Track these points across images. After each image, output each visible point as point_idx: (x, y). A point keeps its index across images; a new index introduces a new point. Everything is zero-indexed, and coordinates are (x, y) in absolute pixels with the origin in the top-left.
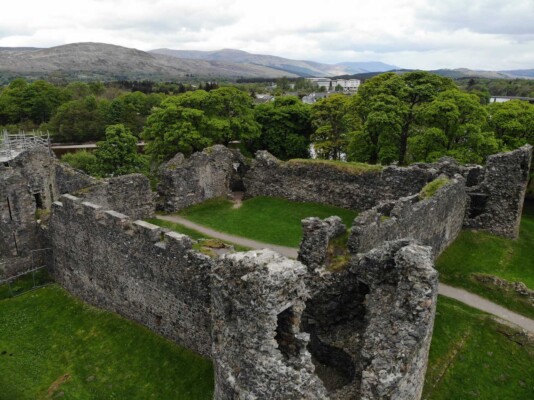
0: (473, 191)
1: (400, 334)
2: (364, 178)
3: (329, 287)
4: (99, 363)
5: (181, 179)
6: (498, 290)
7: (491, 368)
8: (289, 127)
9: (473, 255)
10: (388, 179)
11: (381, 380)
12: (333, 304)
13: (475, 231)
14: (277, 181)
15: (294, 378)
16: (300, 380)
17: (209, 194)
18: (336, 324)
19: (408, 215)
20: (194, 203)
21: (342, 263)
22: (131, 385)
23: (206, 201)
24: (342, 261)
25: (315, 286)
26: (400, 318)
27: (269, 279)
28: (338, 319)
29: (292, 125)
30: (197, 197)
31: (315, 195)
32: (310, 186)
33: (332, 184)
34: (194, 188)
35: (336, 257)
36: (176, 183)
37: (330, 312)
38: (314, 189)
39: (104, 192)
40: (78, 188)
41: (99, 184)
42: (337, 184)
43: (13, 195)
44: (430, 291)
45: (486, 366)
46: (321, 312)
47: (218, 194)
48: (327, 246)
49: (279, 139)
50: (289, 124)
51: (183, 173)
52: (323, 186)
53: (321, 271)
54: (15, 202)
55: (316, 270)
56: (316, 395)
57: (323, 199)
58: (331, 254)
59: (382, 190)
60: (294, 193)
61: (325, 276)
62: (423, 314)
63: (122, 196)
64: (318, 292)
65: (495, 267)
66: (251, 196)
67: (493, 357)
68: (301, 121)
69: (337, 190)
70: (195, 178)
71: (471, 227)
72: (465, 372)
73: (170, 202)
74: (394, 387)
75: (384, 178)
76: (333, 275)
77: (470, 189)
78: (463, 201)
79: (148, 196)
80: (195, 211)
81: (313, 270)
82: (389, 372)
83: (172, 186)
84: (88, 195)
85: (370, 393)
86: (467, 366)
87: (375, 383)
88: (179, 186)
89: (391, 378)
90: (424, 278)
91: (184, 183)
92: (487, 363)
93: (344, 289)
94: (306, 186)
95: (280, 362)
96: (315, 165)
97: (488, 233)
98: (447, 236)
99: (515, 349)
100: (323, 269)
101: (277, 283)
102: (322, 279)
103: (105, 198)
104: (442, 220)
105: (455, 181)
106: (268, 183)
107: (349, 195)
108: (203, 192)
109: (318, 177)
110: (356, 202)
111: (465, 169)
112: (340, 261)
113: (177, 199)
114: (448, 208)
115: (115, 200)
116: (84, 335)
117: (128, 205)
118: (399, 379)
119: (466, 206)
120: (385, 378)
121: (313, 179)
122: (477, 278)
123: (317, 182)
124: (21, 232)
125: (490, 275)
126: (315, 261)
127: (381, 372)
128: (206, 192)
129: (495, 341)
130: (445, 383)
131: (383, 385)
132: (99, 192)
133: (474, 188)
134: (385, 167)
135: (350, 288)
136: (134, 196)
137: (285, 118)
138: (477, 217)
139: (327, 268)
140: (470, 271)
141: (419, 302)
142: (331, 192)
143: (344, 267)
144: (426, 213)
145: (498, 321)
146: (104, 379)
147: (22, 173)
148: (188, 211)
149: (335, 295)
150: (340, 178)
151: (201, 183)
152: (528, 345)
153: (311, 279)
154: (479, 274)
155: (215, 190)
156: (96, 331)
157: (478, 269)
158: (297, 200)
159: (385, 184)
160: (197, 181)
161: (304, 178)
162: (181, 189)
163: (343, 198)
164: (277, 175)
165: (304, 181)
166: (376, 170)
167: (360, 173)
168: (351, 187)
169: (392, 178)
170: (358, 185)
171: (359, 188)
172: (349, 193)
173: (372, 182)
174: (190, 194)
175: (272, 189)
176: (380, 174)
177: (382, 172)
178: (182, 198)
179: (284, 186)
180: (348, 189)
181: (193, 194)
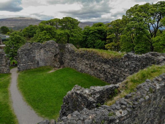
2: (112, 61)
5: (23, 55)
8: (97, 36)
10: (127, 63)
17: (41, 64)
20: (32, 68)
23: (40, 67)
29: (99, 36)
30: (34, 64)
31: (89, 69)
32: (86, 64)
33: (96, 64)
34: (33, 60)
38: (89, 66)
42: (98, 64)
47: (48, 64)
49: (92, 42)
50: (97, 35)
51: (25, 52)
52: (92, 65)
57: (92, 72)
59: (124, 71)
60: (80, 67)
68: (103, 34)
69: (99, 68)
70: (33, 55)
75: (124, 62)
79: (2, 62)
80: (29, 72)
88: (22, 58)
91: (26, 57)
94: (84, 64)
96: (89, 52)
107: (104, 72)
108: (38, 63)
109: (90, 59)
110: (108, 77)
113: (22, 65)
121: (88, 60)
128: (40, 63)
137: (95, 32)
142: (96, 69)
150: (100, 61)
155: (46, 62)
159: (125, 66)
160: (34, 57)
161: (83, 59)
162: (24, 60)
163: (101, 73)
164: (74, 57)
165: (84, 60)
166: (120, 56)
167: (110, 58)
168: (106, 67)
169: (130, 63)
170: (109, 66)
171: (110, 68)
172: (104, 70)
173: (117, 65)
174: (29, 63)
175: (72, 64)
176: (122, 59)
177: (123, 57)
178: (24, 64)
179: (77, 63)
180: (103, 68)
181: (31, 63)
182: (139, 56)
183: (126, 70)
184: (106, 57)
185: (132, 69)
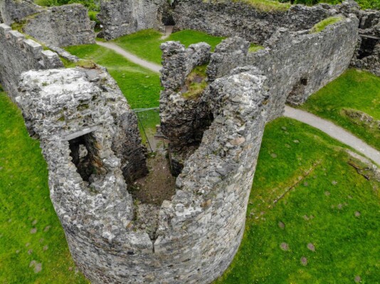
0: (366, 34)
1: (208, 169)
2: (273, 15)
3: (181, 113)
4: (9, 157)
5: (115, 10)
6: (363, 125)
7: (331, 196)
9: (351, 92)
10: (293, 17)
11: (177, 213)
12: (185, 128)
13: (359, 71)
14: (200, 16)
15: (87, 202)
16: (93, 205)
17: (141, 25)
18: (189, 145)
19: (286, 47)
20: (128, 33)
21: (197, 91)
22: (26, 176)
23: (139, 32)
24: (198, 88)
25: (169, 111)
26: (214, 152)
27: (41, 102)
28: (190, 141)
30: (131, 27)
31: (231, 30)
32: (228, 22)
33: (245, 20)
34: (128, 19)
35: (193, 84)
36: (110, 13)
37: (182, 134)
38: (231, 24)
39: (48, 19)
40: (25, 15)
41: (44, 11)
42: (250, 20)
44: (243, 128)
45: (327, 194)
46: (173, 134)
47: (150, 26)
48: (187, 73)
51: (117, 5)
52: (238, 23)
53: (175, 98)
55: (171, 96)
56: (116, 217)
58: (190, 82)
60: (214, 28)
61: (178, 102)
62: (234, 152)
63: (63, 22)
64: (171, 116)
65: (366, 104)
66: (179, 30)
67: (337, 186)
69: (250, 27)
70: (128, 10)
71: (357, 66)
72: (304, 197)
73: (107, 31)
74: (190, 220)
75: (290, 16)
76: (186, 102)
77: (363, 31)
78: (354, 42)
79: (86, 24)
80: (128, 40)
81: (168, 96)
82: (187, 206)
83: (108, 15)
84: (34, 21)
85: (166, 223)
86: (308, 191)
87: (171, 215)
88: (113, 15)
89: (188, 212)
90: (238, 113)
91: (118, 13)
92: (329, 191)
93: (195, 116)
94: (223, 21)
95: (77, 185)
97: (370, 73)
98: (330, 72)
99: (360, 181)
100: (178, 95)
101: (49, 107)
102: (175, 105)
103: (49, 25)
104: (327, 56)
105: (348, 20)
106: (194, 18)
107: (259, 32)
108: (137, 23)
109: (234, 13)
111: (365, 13)
112: (196, 89)
113: (113, 28)
114: (335, 46)
115: (57, 26)
116: (9, 134)
117: (70, 31)
118: (198, 213)
119: (356, 47)
120: (182, 211)
121: (230, 14)
122: (347, 113)
123: (233, 18)
125: (359, 111)
126: (170, 88)
127: (178, 205)
128: (139, 23)
129: (343, 172)
130: (282, 205)
131: (177, 218)
132: (43, 18)
133: (368, 30)
134: (293, 6)
135: (202, 115)
136: (74, 24)
138: (365, 59)
139: (182, 96)
140: (343, 105)
141: (229, 140)
142: (244, 28)
143: (198, 96)
144: (308, 47)
145: (352, 154)
146: (9, 171)
148: (123, 39)
149: (186, 121)
150: (253, 15)
151: (134, 15)
152: (374, 180)
153: (166, 104)
154: (349, 110)
155: (147, 23)
156: (17, 131)
157: (350, 105)
158: (215, 34)
159: (290, 22)
160: (130, 12)
161: (222, 14)
162: (116, 19)
163: (253, 34)
164: (200, 10)
165: (222, 16)
166: (285, 8)
167: (271, 11)
168: (262, 23)
169: (297, 16)
170: (267, 23)
171: (268, 25)
172: (260, 29)
173: (279, 20)
174: (124, 25)
175: (195, 23)
176: (287, 12)
177: (290, 10)
178: (117, 27)
179: (206, 21)
180: (258, 25)
181: (127, 25)
182: (309, 8)
183: (291, 26)
184: (264, 10)
185: (299, 24)
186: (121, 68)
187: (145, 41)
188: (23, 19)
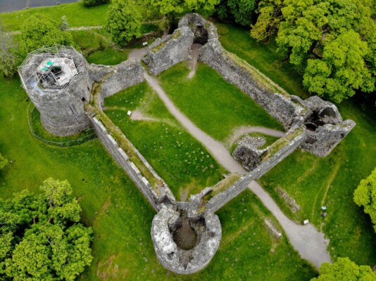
0: (310, 135)
6: (283, 199)
9: (289, 170)
13: (303, 150)
14: (219, 62)
17: (176, 61)
20: (166, 69)
22: (131, 213)
23: (174, 66)
30: (168, 65)
31: (238, 82)
32: (237, 77)
34: (167, 60)
36: (155, 61)
38: (239, 79)
39: (115, 77)
40: (101, 77)
41: (112, 72)
43: (73, 105)
51: (160, 55)
54: (74, 107)
58: (200, 205)
59: (272, 102)
60: (227, 75)
63: (125, 76)
66: (203, 62)
67: (255, 236)
69: (250, 88)
71: (303, 147)
72: (240, 240)
73: (152, 70)
75: (275, 98)
76: (198, 214)
80: (166, 77)
83: (153, 63)
86: (242, 237)
88: (157, 63)
91: (160, 60)
92: (251, 238)
94: (234, 75)
97: (309, 153)
102: (194, 215)
103: (116, 80)
106: (214, 61)
107: (256, 94)
108: (172, 61)
111: (323, 106)
112: (202, 210)
116: (114, 180)
117: (128, 79)
121: (239, 74)
122: (278, 190)
123: (241, 77)
124: (79, 117)
125: (283, 191)
129: (260, 229)
130: (230, 244)
132: (112, 78)
136: (131, 75)
138: (308, 144)
139: (197, 211)
140: (279, 183)
142: (247, 87)
146: (122, 208)
147: (75, 94)
148: (162, 76)
150: (253, 84)
151: (171, 57)
154: (280, 188)
155: (180, 58)
160: (168, 57)
161: (234, 71)
163: (252, 93)
166: (273, 91)
167: (264, 88)
170: (261, 92)
175: (215, 65)
176: (273, 95)
178: (159, 68)
179: (222, 67)
180: (255, 90)
184: (260, 86)
186: (164, 120)
187: (179, 78)
188: (100, 80)
